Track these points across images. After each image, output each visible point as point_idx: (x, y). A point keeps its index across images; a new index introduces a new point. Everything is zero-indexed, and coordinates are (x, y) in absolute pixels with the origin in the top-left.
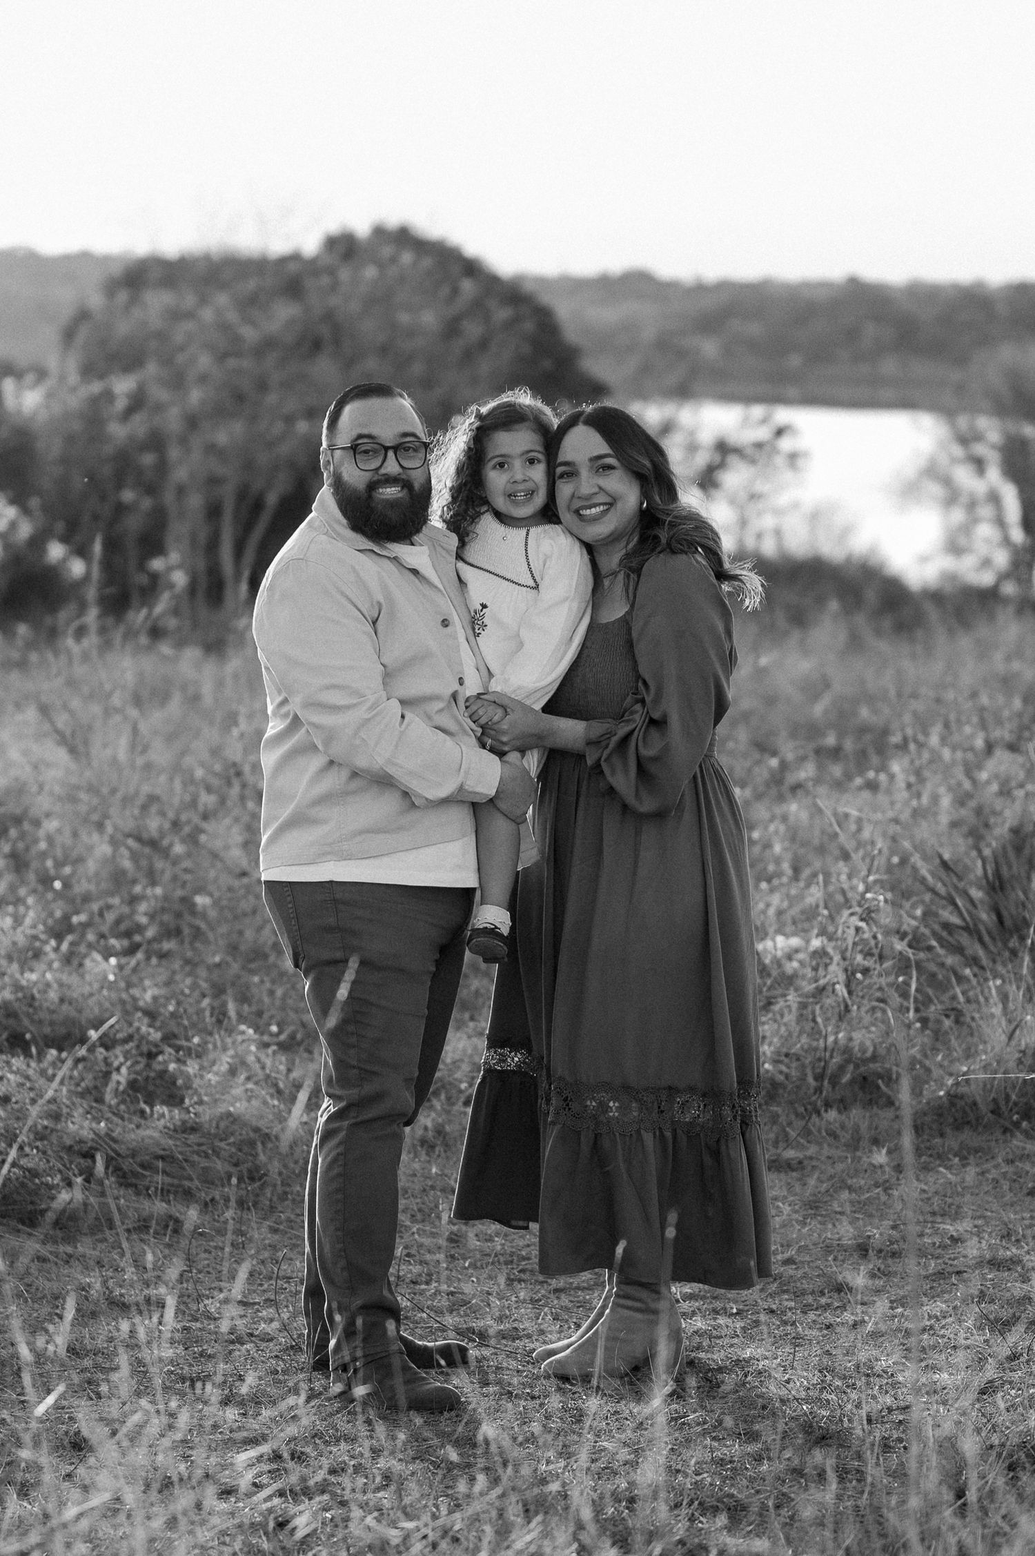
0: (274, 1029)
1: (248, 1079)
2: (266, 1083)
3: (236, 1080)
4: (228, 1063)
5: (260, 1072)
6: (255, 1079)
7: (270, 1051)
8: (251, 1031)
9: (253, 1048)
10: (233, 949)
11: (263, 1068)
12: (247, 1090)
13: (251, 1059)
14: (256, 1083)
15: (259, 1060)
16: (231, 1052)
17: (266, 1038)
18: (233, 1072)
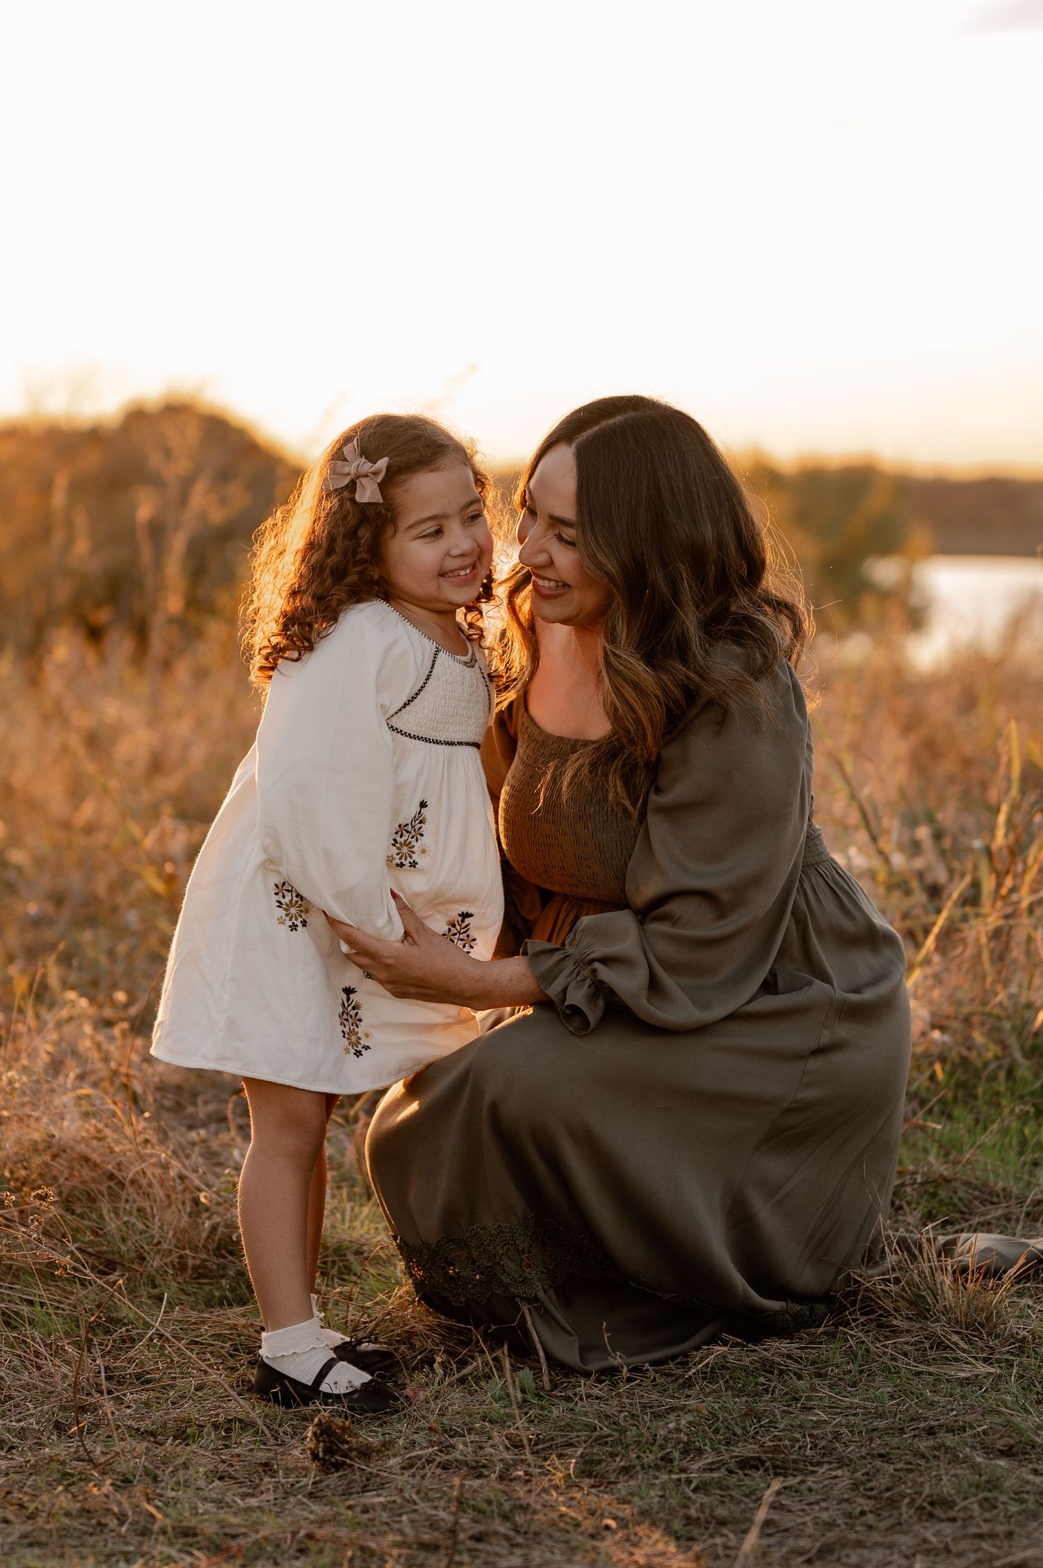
0: (121, 996)
1: (81, 1077)
2: (112, 1083)
3: (61, 1079)
4: (48, 1053)
5: (99, 1065)
6: (93, 1078)
7: (116, 1031)
8: (84, 1002)
9: (88, 1029)
10: (58, 899)
11: (106, 1060)
12: (80, 1098)
13: (85, 1044)
14: (95, 1085)
15: (99, 1047)
16: (54, 1036)
17: (108, 1013)
18: (56, 1066)
